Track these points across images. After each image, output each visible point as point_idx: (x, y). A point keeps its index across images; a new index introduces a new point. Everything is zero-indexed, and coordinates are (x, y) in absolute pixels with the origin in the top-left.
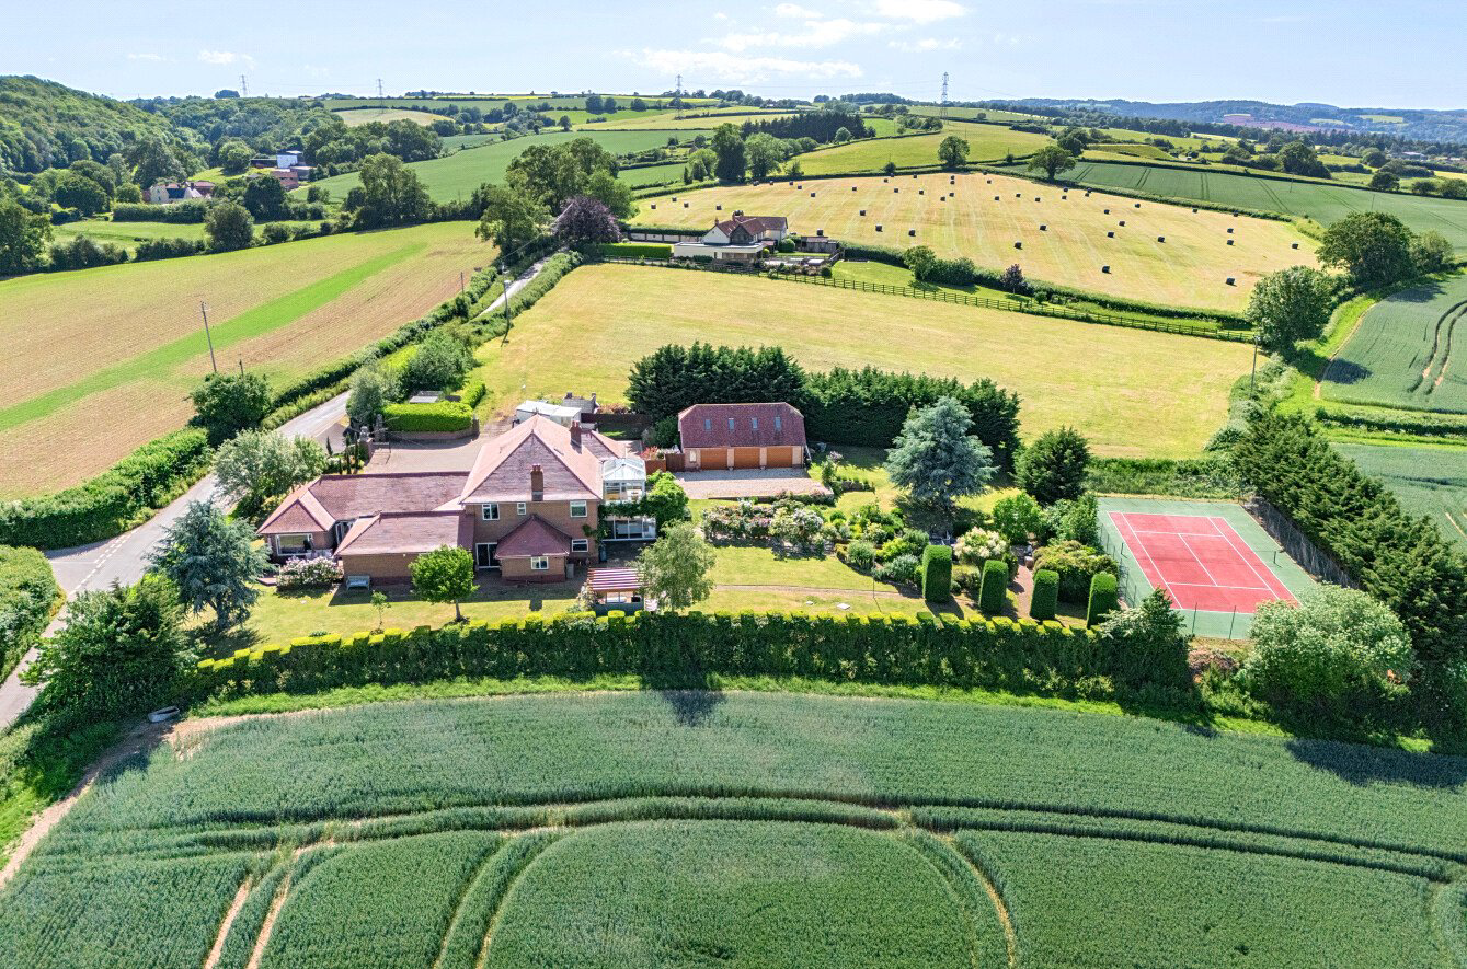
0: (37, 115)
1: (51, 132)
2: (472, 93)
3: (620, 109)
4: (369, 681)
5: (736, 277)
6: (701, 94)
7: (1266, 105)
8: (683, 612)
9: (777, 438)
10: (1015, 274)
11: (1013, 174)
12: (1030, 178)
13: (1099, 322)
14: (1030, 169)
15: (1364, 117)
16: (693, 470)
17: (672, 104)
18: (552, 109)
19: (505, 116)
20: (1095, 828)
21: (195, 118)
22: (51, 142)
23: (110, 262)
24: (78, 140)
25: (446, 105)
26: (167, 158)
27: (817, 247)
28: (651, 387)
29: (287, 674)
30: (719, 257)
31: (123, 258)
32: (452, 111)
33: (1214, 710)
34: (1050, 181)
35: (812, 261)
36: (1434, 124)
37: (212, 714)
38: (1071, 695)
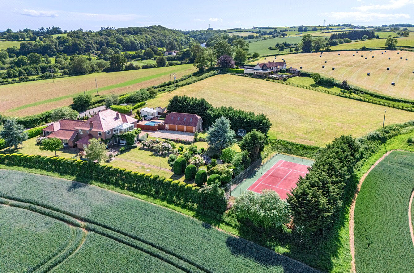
0: (156, 35)
1: (158, 38)
2: (268, 27)
3: (308, 30)
5: (260, 80)
6: (339, 25)
9: (189, 124)
10: (345, 83)
13: (364, 101)
16: (166, 130)
17: (326, 28)
18: (288, 31)
19: (273, 33)
20: (128, 241)
21: (196, 35)
22: (157, 41)
23: (136, 69)
24: (163, 41)
25: (258, 30)
26: (175, 45)
27: (293, 72)
30: (255, 73)
31: (139, 68)
32: (260, 32)
33: (223, 222)
38: (183, 207)
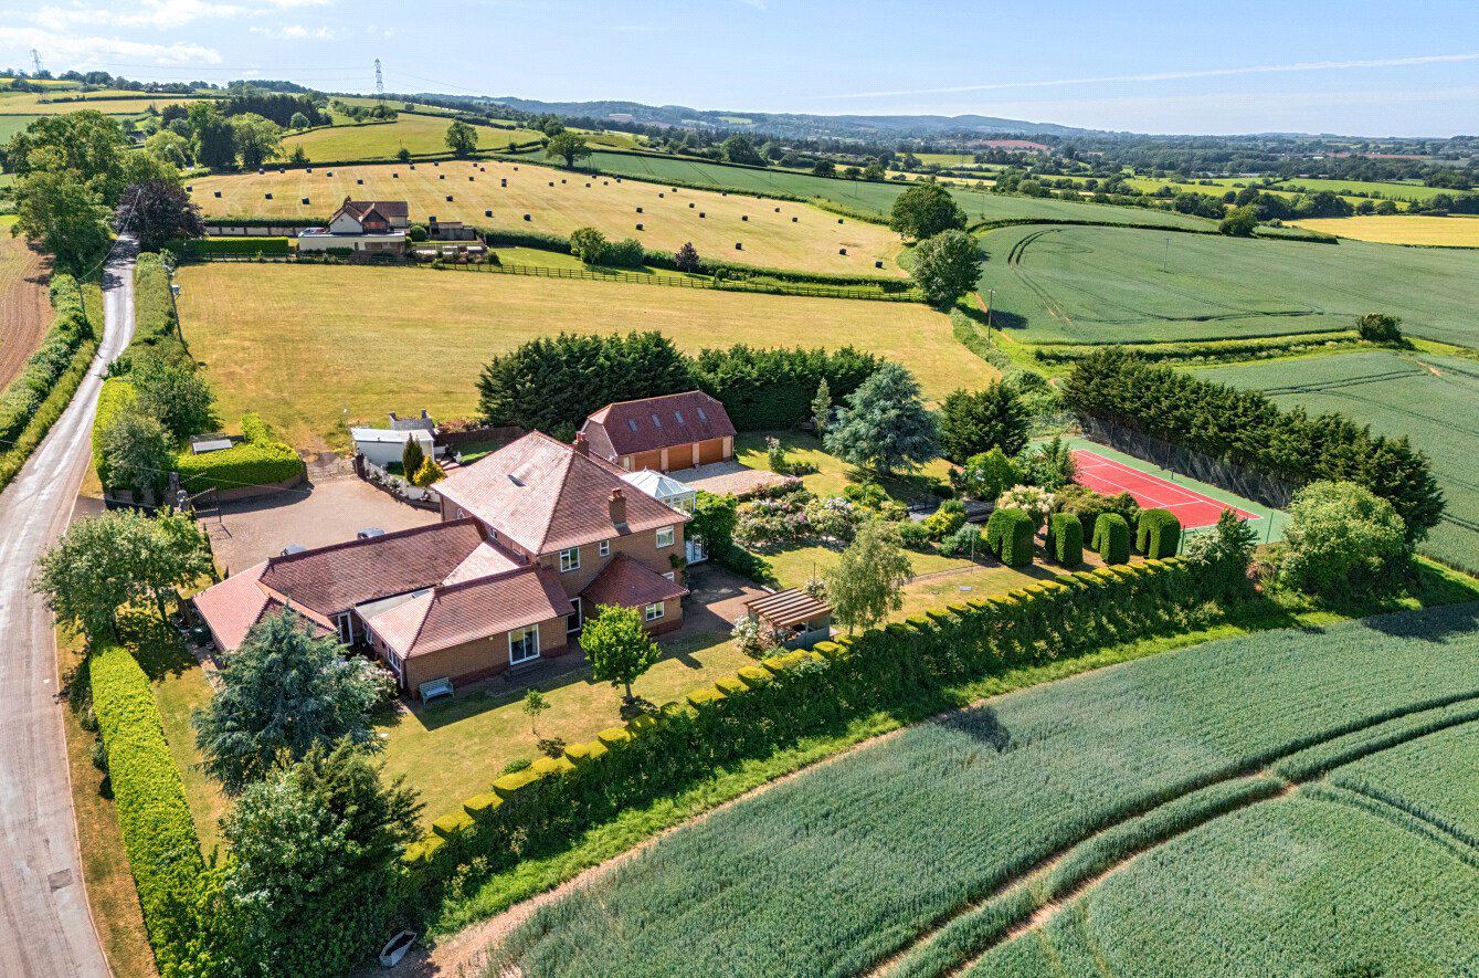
4: (619, 808)
7: (641, 106)
8: (881, 627)
9: (707, 431)
10: (689, 253)
11: (529, 162)
12: (549, 165)
13: (789, 294)
14: (549, 156)
15: (722, 119)
17: (14, 85)
27: (451, 234)
28: (529, 391)
29: (521, 833)
33: (1287, 610)
34: (570, 168)
35: (469, 248)
36: (775, 124)
37: (463, 923)
